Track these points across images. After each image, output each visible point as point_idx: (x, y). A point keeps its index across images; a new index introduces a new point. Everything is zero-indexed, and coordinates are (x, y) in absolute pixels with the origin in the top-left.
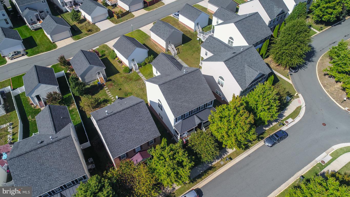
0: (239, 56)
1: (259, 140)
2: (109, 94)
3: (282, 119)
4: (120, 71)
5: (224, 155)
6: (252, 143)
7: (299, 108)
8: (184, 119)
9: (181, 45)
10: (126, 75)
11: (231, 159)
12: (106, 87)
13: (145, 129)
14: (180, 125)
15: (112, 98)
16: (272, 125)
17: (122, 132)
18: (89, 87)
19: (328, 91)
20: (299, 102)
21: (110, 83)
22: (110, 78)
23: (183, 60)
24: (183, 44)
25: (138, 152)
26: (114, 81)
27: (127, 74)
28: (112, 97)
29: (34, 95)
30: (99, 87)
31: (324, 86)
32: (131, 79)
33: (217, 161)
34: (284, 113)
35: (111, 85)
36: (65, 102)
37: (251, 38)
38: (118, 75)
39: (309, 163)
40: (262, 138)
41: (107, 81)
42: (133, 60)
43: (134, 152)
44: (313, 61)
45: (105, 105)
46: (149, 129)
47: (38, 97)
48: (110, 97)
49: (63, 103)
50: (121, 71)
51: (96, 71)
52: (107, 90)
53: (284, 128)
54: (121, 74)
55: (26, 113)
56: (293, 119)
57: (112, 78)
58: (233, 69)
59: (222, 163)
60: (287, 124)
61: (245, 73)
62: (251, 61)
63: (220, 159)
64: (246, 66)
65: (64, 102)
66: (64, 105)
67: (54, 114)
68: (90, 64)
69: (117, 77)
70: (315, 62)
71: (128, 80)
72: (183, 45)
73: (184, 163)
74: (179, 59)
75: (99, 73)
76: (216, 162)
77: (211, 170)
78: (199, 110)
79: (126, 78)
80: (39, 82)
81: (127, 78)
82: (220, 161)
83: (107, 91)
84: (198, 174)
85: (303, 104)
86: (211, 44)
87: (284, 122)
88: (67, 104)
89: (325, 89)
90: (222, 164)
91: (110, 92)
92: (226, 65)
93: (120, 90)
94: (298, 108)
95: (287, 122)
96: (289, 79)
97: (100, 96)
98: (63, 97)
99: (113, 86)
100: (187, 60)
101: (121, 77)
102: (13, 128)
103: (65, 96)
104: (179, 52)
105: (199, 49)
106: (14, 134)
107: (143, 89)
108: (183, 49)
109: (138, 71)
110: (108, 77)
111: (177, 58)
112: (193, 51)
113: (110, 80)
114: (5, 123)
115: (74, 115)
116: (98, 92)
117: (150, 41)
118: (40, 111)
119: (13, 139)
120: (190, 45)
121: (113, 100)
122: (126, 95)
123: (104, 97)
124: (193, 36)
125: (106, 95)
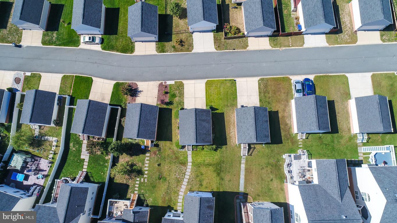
2: (146, 164)
4: (173, 140)
10: (175, 148)
12: (149, 153)
18: (134, 142)
21: (155, 149)
22: (160, 142)
23: (246, 169)
26: (160, 150)
27: (177, 149)
28: (147, 171)
35: (155, 153)
38: (168, 143)
41: (153, 145)
45: (135, 176)
49: (103, 146)
52: (148, 157)
54: (172, 144)
55: (71, 137)
57: (162, 143)
65: (105, 146)
66: (104, 150)
69: (166, 145)
71: (174, 157)
72: (264, 145)
74: (243, 163)
81: (175, 154)
83: (147, 158)
88: (106, 150)
91: (148, 162)
93: (159, 165)
97: (137, 160)
98: (106, 139)
99: (156, 156)
100: (251, 172)
101: (170, 149)
102: (57, 146)
103: (109, 140)
104: (252, 153)
105: (276, 165)
106: (55, 154)
107: (179, 182)
108: (259, 152)
109: (190, 153)
110: (157, 140)
111: (243, 161)
112: (268, 163)
113: (157, 146)
114: (53, 136)
115: (106, 167)
116: (138, 155)
117: (232, 113)
118: (82, 143)
119: (53, 158)
120: (272, 151)
121: (145, 176)
122: (160, 179)
123: (140, 164)
124: (288, 139)
125: (144, 164)
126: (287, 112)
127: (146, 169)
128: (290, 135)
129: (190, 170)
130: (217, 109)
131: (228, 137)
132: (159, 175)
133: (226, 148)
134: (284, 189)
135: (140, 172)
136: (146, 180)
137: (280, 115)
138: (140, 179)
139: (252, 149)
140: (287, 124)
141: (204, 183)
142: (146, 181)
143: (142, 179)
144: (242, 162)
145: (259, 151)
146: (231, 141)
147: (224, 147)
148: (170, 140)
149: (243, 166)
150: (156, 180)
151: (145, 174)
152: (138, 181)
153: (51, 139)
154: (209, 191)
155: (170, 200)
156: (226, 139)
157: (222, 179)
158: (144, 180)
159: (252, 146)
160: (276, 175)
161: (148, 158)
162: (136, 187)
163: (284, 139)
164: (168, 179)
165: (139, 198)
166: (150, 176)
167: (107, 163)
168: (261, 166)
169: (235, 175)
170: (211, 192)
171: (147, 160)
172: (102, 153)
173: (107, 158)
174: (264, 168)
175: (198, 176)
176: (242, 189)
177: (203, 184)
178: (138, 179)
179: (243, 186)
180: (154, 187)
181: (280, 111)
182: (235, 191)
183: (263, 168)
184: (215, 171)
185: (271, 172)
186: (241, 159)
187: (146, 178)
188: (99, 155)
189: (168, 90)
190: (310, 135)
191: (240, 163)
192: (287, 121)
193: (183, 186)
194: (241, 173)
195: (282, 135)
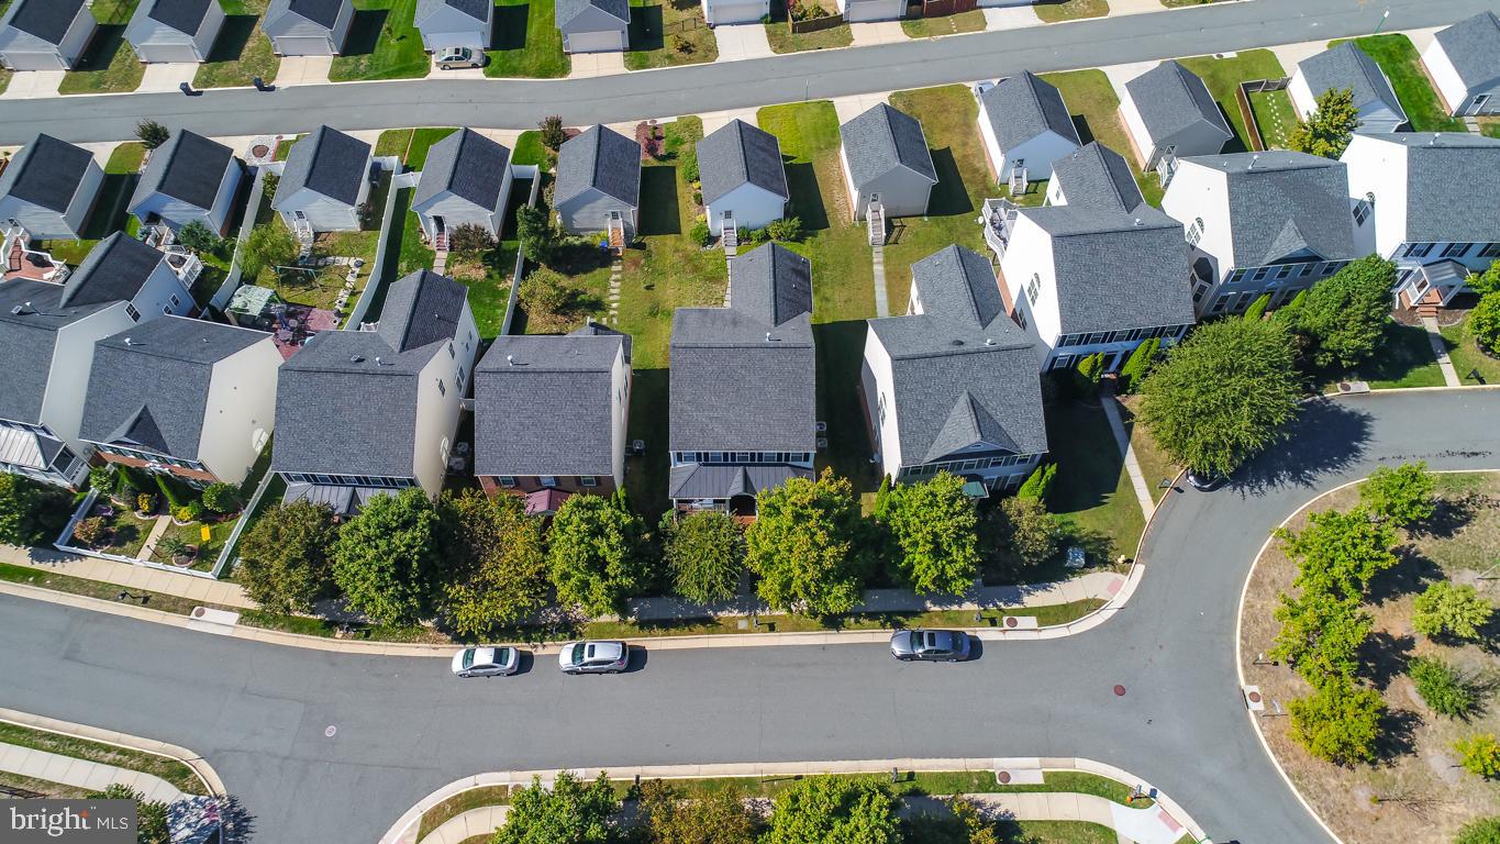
0: (959, 362)
1: (883, 626)
2: (613, 288)
3: (1003, 607)
4: (683, 229)
5: (763, 610)
6: (857, 622)
7: (1093, 605)
8: (705, 465)
9: (922, 215)
10: (692, 247)
11: (772, 628)
12: (619, 264)
13: (580, 442)
14: (687, 475)
15: (614, 305)
16: (960, 606)
17: (521, 424)
18: (577, 243)
19: (1249, 606)
20: (1115, 588)
21: (635, 253)
22: (646, 240)
23: (888, 274)
24: (928, 215)
25: (548, 488)
26: (649, 255)
27: (695, 247)
28: (616, 301)
29: (430, 213)
30: (601, 257)
31: (1256, 584)
32: (696, 269)
33: (736, 613)
34: (1029, 593)
35: (636, 263)
36: (498, 261)
37: (1087, 309)
38: (670, 239)
39: (965, 757)
40: (897, 625)
41: (630, 246)
42: (728, 215)
43: (536, 485)
44: (1312, 482)
45: (584, 315)
46: (589, 447)
47: (439, 221)
48: (611, 298)
49: (492, 260)
50: (687, 228)
51: (610, 207)
52: (616, 273)
53: (986, 634)
54: (682, 240)
55: (402, 250)
56: (1040, 626)
57: (653, 241)
58: (911, 391)
59: (742, 625)
60: (1006, 627)
61: (944, 422)
62: (991, 391)
63: (746, 614)
64: (963, 400)
65: (496, 259)
66: (494, 268)
67: (423, 299)
68: (594, 185)
69: (665, 244)
70: (1315, 489)
71: (688, 268)
72: (926, 219)
73: (609, 570)
75: (615, 216)
76: (732, 615)
77: (704, 625)
78: (757, 460)
79: (688, 259)
80: (450, 187)
81: (690, 260)
82: (741, 618)
83: (614, 277)
84: (669, 617)
85: (1120, 599)
86: (941, 274)
87: (1005, 619)
88: (501, 268)
89: (1248, 591)
90: (740, 627)
91: (619, 284)
92: (894, 370)
93: (648, 288)
94: (1086, 602)
95: (1013, 623)
96: (1155, 502)
97: (587, 283)
98: (500, 244)
99: (638, 268)
100: (902, 278)
101: (677, 251)
102: (359, 276)
103: (508, 245)
104: (897, 239)
106: (354, 294)
108: (916, 234)
109: (731, 251)
110: (640, 234)
111: (878, 258)
113: (641, 246)
114: (349, 255)
115: (500, 307)
116: (591, 271)
117: (834, 161)
118: (433, 260)
119: (347, 305)
120: (950, 230)
121: (612, 312)
122: (653, 314)
123: (597, 291)
125: (606, 288)
126: (972, 147)
127: (614, 296)
128: (989, 190)
130: (793, 158)
131: (828, 210)
132: (652, 308)
133: (828, 234)
135: (597, 306)
136: (615, 321)
137: (956, 155)
138: (600, 321)
139: (897, 229)
140: (976, 170)
143: (604, 319)
144: (875, 260)
145: (917, 232)
146: (839, 218)
147: (822, 234)
148: (675, 229)
149: (879, 269)
150: (644, 318)
151: (613, 309)
153: (344, 261)
156: (824, 214)
158: (610, 321)
159: (896, 222)
161: (619, 276)
163: (976, 200)
164: (677, 313)
166: (625, 312)
167: (503, 298)
169: (860, 289)
171: (616, 281)
172: (489, 276)
173: (501, 286)
176: (883, 313)
179: (886, 306)
180: (639, 333)
181: (953, 147)
186: (871, 254)
187: (613, 316)
188: (481, 282)
190: (1040, 184)
191: (871, 264)
192: (975, 162)
194: (876, 281)
195: (969, 193)
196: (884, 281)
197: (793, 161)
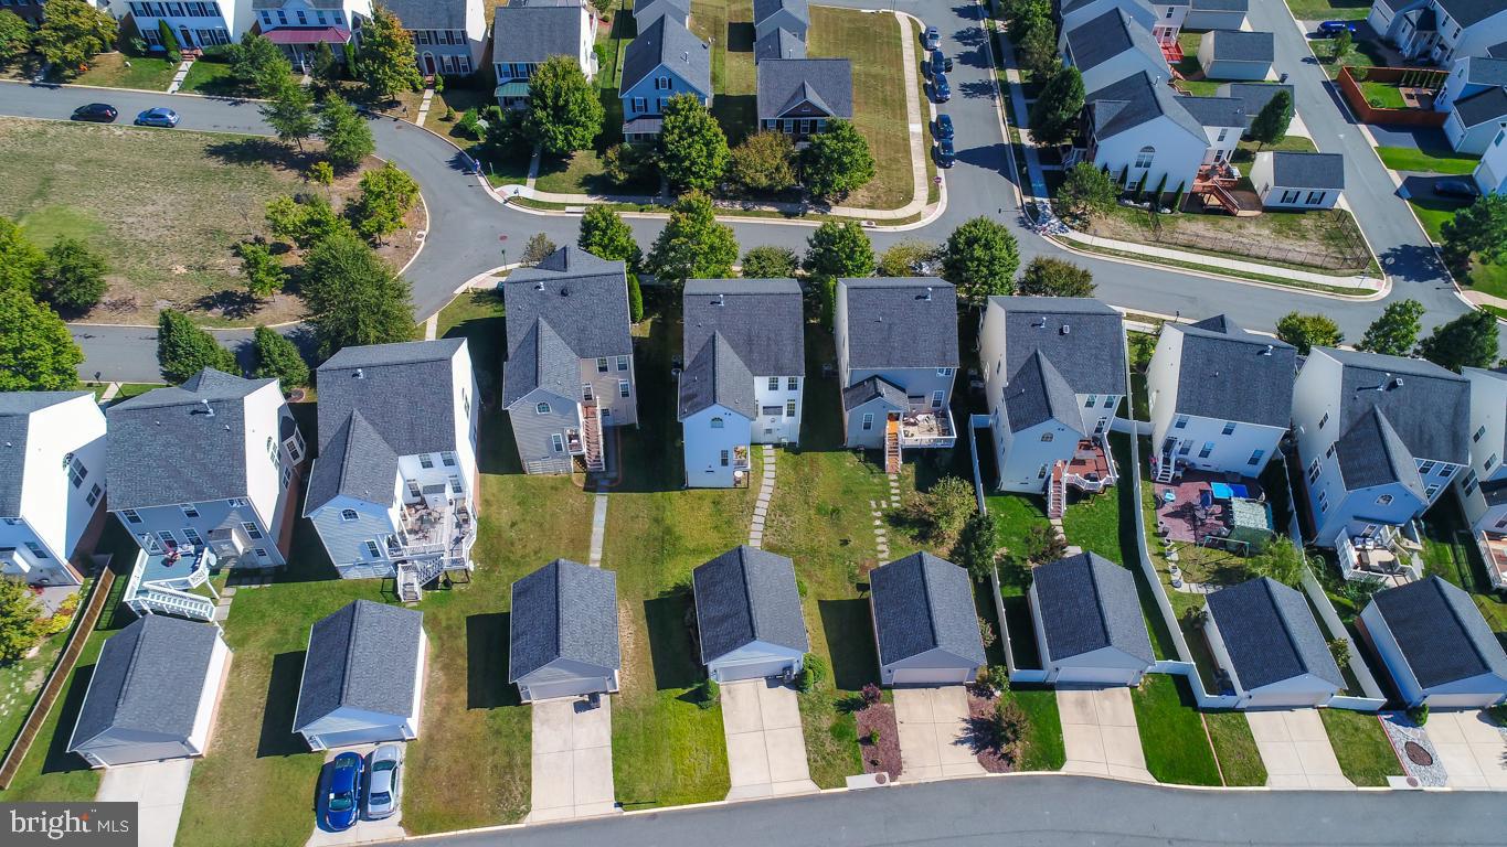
2: (883, 543)
4: (816, 604)
15: (878, 523)
22: (857, 595)
23: (588, 548)
26: (851, 577)
28: (877, 527)
35: (864, 569)
36: (1019, 574)
38: (830, 596)
45: (905, 510)
48: (883, 531)
50: (813, 604)
52: (884, 559)
54: (817, 593)
57: (850, 594)
69: (836, 589)
71: (806, 565)
74: (595, 561)
79: (807, 573)
81: (804, 571)
85: (481, 278)
91: (879, 549)
93: (846, 542)
94: (504, 276)
98: (1023, 592)
99: (861, 562)
100: (572, 541)
101: (821, 583)
102: (1167, 572)
103: (1015, 592)
105: (495, 562)
106: (1161, 554)
107: (780, 507)
110: (867, 600)
111: (594, 566)
112: (519, 565)
113: (863, 587)
114: (1193, 595)
117: (629, 689)
119: (1161, 544)
121: (879, 514)
122: (836, 511)
123: (901, 540)
124: (449, 627)
125: (891, 542)
126: (439, 703)
127: (881, 533)
128: (440, 638)
129: (752, 535)
130: (680, 698)
131: (643, 622)
132: (838, 518)
133: (647, 595)
134: (481, 505)
135: (896, 520)
136: (874, 505)
137: (464, 695)
138: (889, 505)
140: (446, 668)
141: (707, 507)
142: (873, 503)
143: (884, 506)
144: (598, 565)
146: (631, 613)
147: (654, 595)
148: (824, 605)
150: (844, 507)
151: (878, 518)
152: (897, 502)
153: (1196, 589)
154: (691, 491)
155: (796, 466)
156: (649, 617)
157: (656, 520)
158: (878, 505)
160: (500, 535)
161: (881, 555)
162: (897, 488)
163: (460, 629)
164: (812, 512)
165: (881, 464)
166: (864, 513)
167: (997, 539)
168: (540, 558)
169: (621, 531)
170: (688, 488)
171: (882, 551)
172: (1022, 559)
174: (532, 554)
175: (729, 523)
176: (601, 501)
177: (712, 505)
178: (895, 505)
179: (596, 508)
180: (847, 492)
181: (462, 710)
182: (618, 496)
183: (536, 553)
184: (679, 538)
185: (512, 544)
187: (876, 511)
189: (863, 753)
192: (443, 678)
193: (768, 497)
194: (601, 538)
195: (465, 639)
196: (593, 538)
197: (681, 692)
